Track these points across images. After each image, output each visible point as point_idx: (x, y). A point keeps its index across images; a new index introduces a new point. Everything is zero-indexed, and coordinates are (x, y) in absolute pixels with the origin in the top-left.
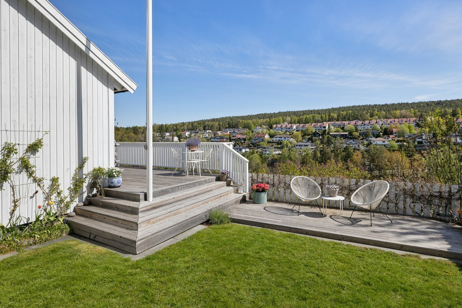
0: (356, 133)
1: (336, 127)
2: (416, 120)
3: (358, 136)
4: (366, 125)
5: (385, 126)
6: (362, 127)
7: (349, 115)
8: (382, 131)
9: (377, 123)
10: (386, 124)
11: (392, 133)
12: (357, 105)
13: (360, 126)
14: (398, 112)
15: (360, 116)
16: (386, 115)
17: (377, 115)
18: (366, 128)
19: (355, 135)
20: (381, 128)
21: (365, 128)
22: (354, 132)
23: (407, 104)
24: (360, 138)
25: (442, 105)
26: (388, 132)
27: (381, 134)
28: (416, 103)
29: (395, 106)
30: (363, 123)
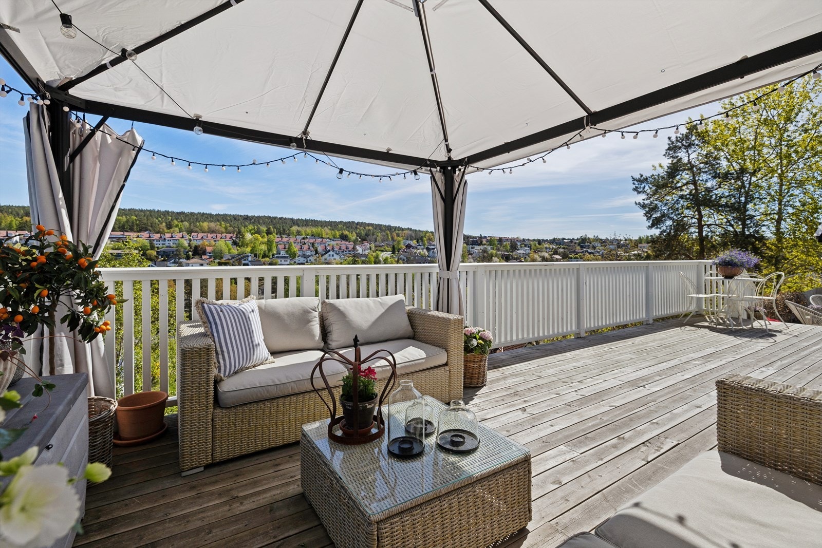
0: (152, 251)
1: (114, 241)
2: (232, 237)
3: (156, 257)
4: (167, 240)
5: (194, 243)
6: (161, 242)
7: (133, 223)
8: (191, 250)
9: (183, 237)
10: (196, 240)
11: (204, 253)
12: (137, 209)
13: (157, 241)
14: (205, 225)
15: (151, 226)
16: (190, 227)
17: (177, 226)
18: (167, 244)
19: (150, 255)
20: (189, 245)
21: (164, 244)
22: (148, 249)
23: (211, 215)
24: (159, 260)
25: (250, 220)
26: (200, 252)
27: (190, 253)
28: (221, 215)
29: (196, 217)
30: (161, 237)
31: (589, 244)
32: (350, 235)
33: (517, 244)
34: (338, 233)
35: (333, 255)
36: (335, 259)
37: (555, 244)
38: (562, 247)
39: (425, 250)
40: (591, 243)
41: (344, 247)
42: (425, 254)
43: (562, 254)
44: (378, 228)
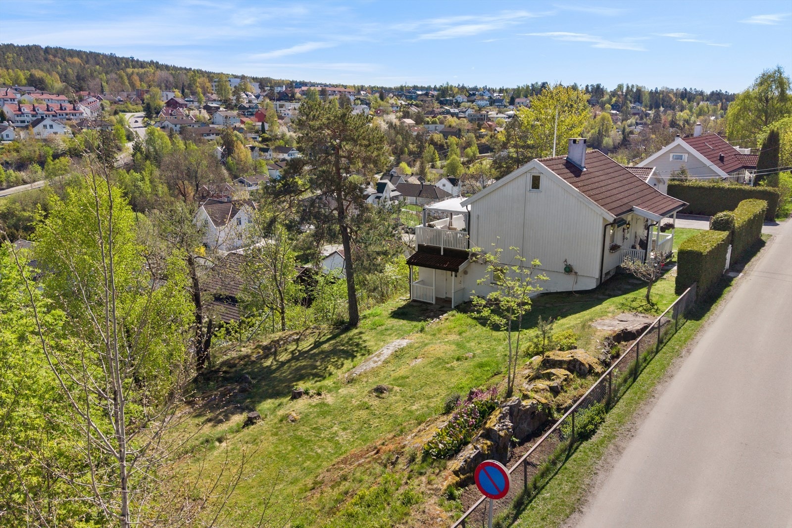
31: (451, 98)
32: (48, 79)
33: (349, 99)
34: (22, 76)
35: (51, 126)
36: (56, 133)
37: (404, 98)
38: (414, 103)
39: (204, 112)
40: (454, 97)
41: (55, 107)
42: (204, 118)
43: (415, 117)
44: (92, 61)
